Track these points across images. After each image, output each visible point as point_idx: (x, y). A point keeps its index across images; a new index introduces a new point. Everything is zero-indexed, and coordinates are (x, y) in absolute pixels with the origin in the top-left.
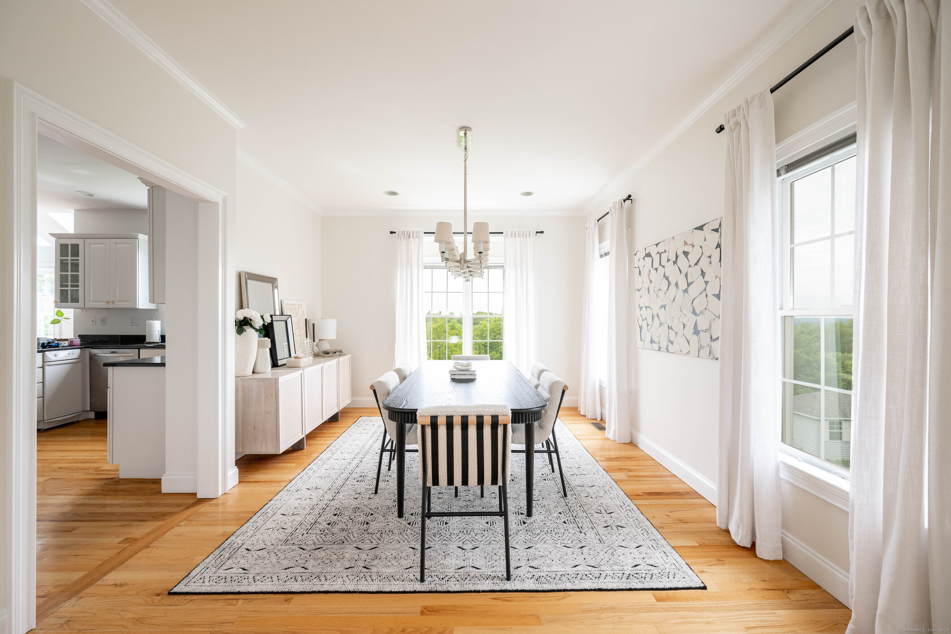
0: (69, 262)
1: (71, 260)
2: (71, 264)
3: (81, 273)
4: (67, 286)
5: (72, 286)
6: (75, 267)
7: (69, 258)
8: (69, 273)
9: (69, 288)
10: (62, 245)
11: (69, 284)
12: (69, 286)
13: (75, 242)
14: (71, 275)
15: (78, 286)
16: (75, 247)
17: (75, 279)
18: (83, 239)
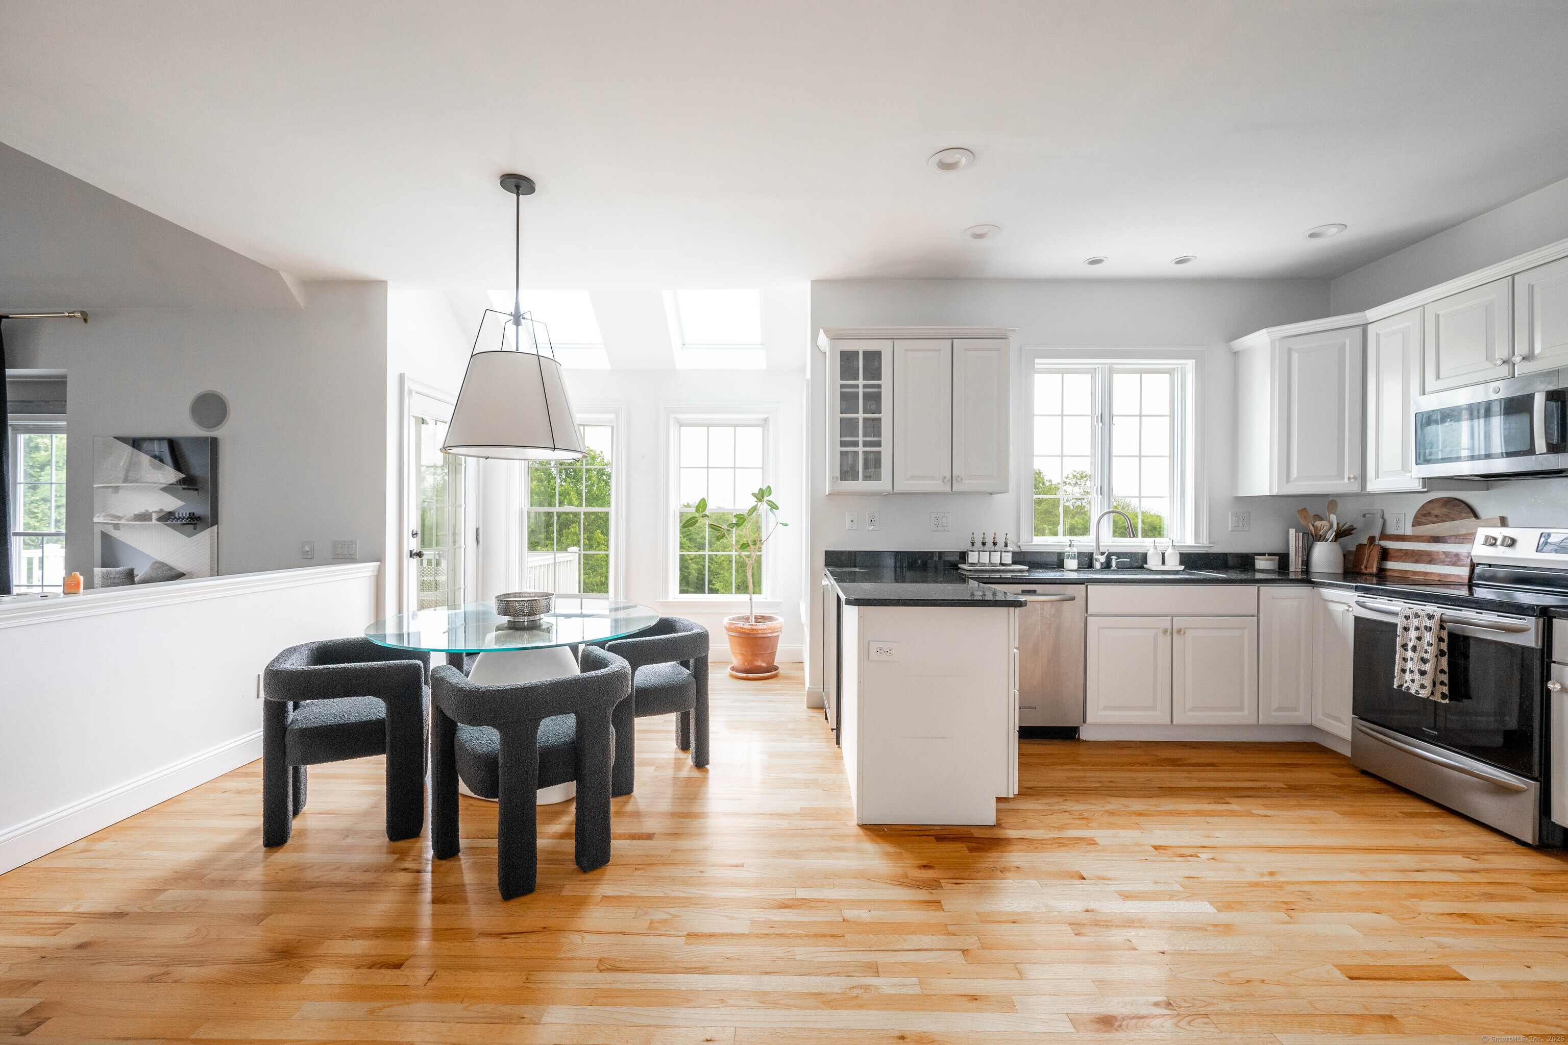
0: (861, 391)
1: (865, 386)
2: (865, 394)
3: (885, 415)
4: (855, 444)
5: (865, 444)
6: (874, 399)
7: (861, 382)
8: (861, 416)
9: (861, 449)
10: (843, 354)
11: (861, 439)
12: (861, 444)
13: (872, 346)
14: (865, 419)
15: (879, 444)
16: (873, 358)
17: (874, 427)
18: (892, 341)
